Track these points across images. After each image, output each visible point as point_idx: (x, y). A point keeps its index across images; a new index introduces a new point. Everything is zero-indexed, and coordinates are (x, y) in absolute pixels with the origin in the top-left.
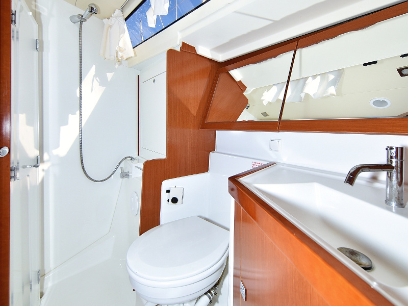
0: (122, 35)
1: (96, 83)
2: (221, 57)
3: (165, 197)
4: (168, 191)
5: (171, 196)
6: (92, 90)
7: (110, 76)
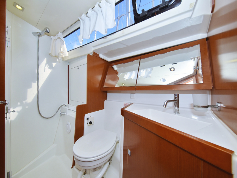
0: (62, 45)
1: (47, 67)
2: (109, 60)
3: (86, 122)
4: (88, 119)
5: (89, 121)
6: (45, 71)
7: (54, 64)
